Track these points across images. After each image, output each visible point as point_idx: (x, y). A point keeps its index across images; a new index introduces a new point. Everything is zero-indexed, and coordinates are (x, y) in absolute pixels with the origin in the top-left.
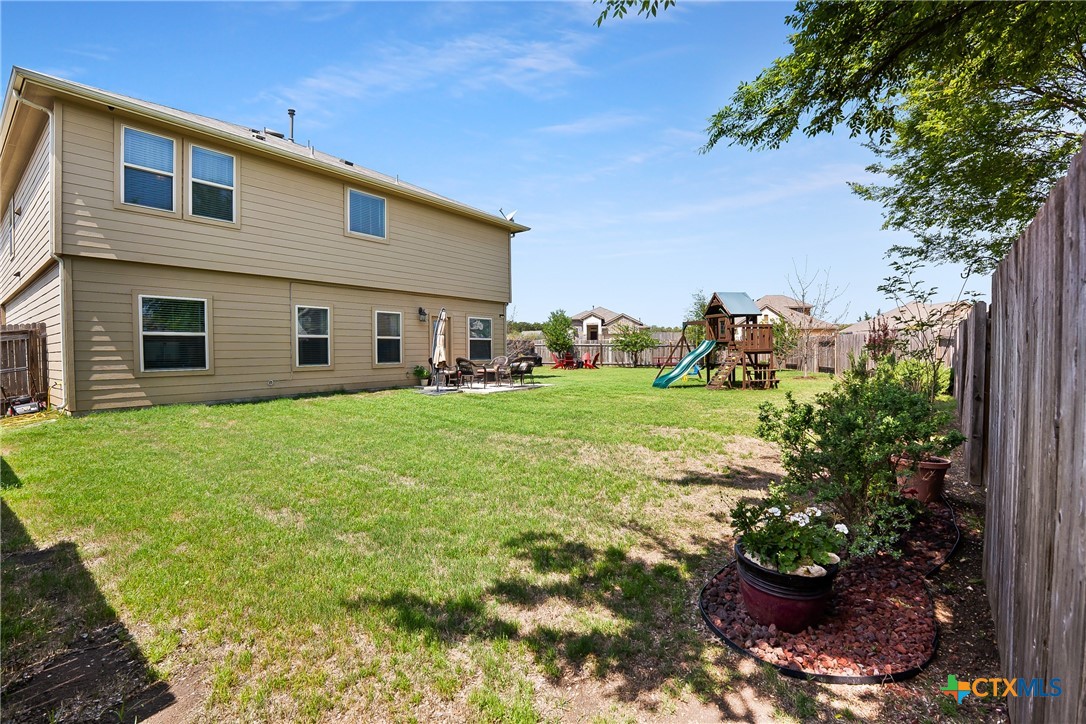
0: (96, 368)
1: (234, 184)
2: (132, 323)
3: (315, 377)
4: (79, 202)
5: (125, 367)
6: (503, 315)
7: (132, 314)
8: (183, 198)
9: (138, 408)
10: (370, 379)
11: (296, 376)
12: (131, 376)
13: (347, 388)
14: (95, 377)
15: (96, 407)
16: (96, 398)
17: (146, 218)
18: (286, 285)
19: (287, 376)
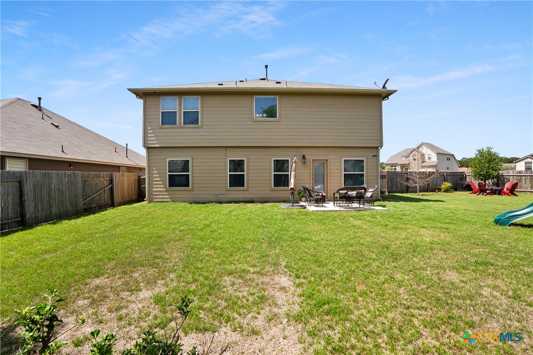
0: (154, 186)
1: (199, 108)
2: (165, 170)
3: (237, 192)
4: (149, 128)
5: (163, 186)
6: (377, 156)
7: (165, 166)
8: (180, 119)
9: (167, 202)
10: (269, 196)
11: (228, 193)
12: (164, 190)
13: (255, 200)
14: (154, 189)
15: (154, 200)
16: (154, 197)
17: (168, 130)
18: (224, 149)
19: (224, 192)
